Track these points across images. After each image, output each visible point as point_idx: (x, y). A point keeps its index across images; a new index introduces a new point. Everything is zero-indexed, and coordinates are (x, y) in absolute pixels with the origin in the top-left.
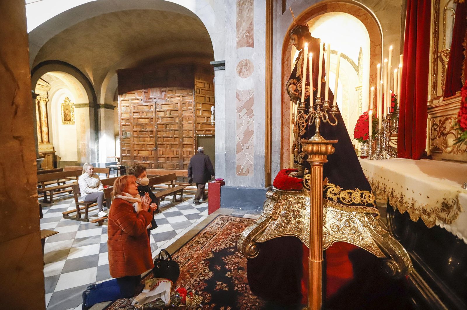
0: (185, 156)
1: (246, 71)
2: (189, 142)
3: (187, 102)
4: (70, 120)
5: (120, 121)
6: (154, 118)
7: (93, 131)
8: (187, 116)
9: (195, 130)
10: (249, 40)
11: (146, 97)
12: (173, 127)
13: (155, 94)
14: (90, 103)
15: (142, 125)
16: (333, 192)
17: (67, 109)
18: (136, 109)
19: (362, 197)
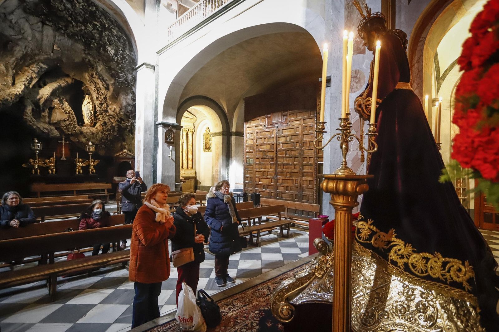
0: (305, 186)
1: (355, 84)
2: (310, 171)
3: (309, 125)
4: (209, 148)
5: (245, 148)
6: (275, 145)
7: (225, 158)
8: (307, 141)
9: (316, 156)
10: (359, 46)
11: (268, 122)
12: (293, 153)
13: (277, 119)
14: (223, 131)
15: (264, 152)
16: (400, 253)
17: (207, 138)
18: (259, 135)
19: (444, 269)
